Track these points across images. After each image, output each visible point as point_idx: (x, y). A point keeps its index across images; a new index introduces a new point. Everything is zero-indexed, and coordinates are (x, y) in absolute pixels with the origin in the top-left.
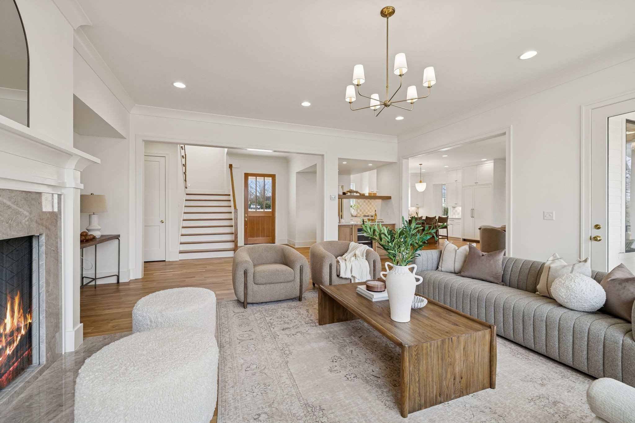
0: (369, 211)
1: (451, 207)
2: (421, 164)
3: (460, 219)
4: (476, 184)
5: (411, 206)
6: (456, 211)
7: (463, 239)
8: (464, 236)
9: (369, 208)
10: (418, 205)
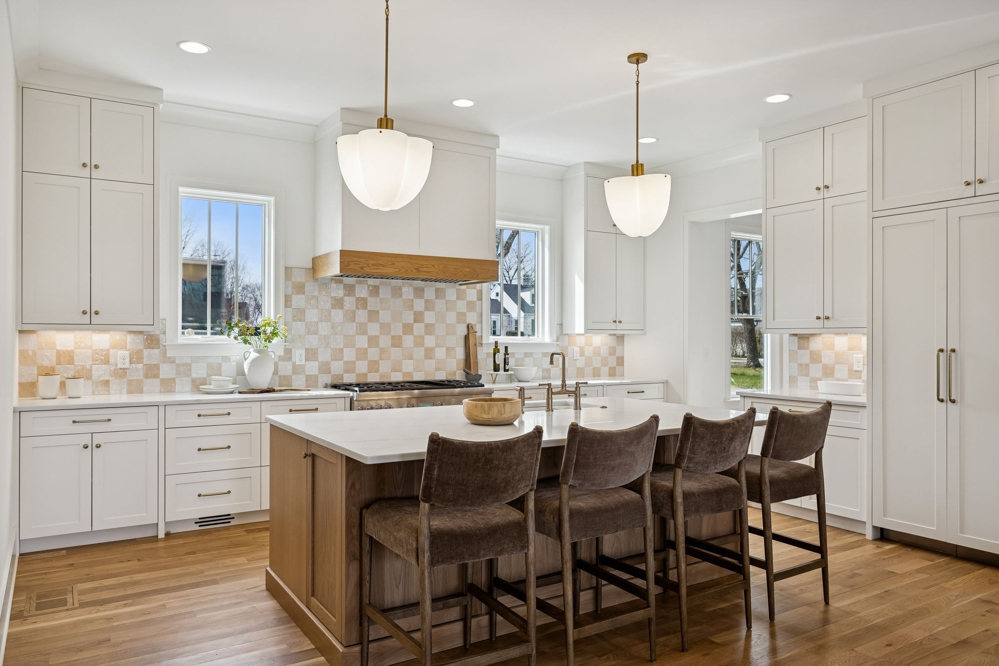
0: (362, 354)
1: (786, 337)
2: (638, 58)
3: (862, 407)
4: (970, 191)
5: (588, 330)
6: (815, 357)
7: (875, 528)
8: (885, 515)
9: (362, 342)
10: (619, 326)
